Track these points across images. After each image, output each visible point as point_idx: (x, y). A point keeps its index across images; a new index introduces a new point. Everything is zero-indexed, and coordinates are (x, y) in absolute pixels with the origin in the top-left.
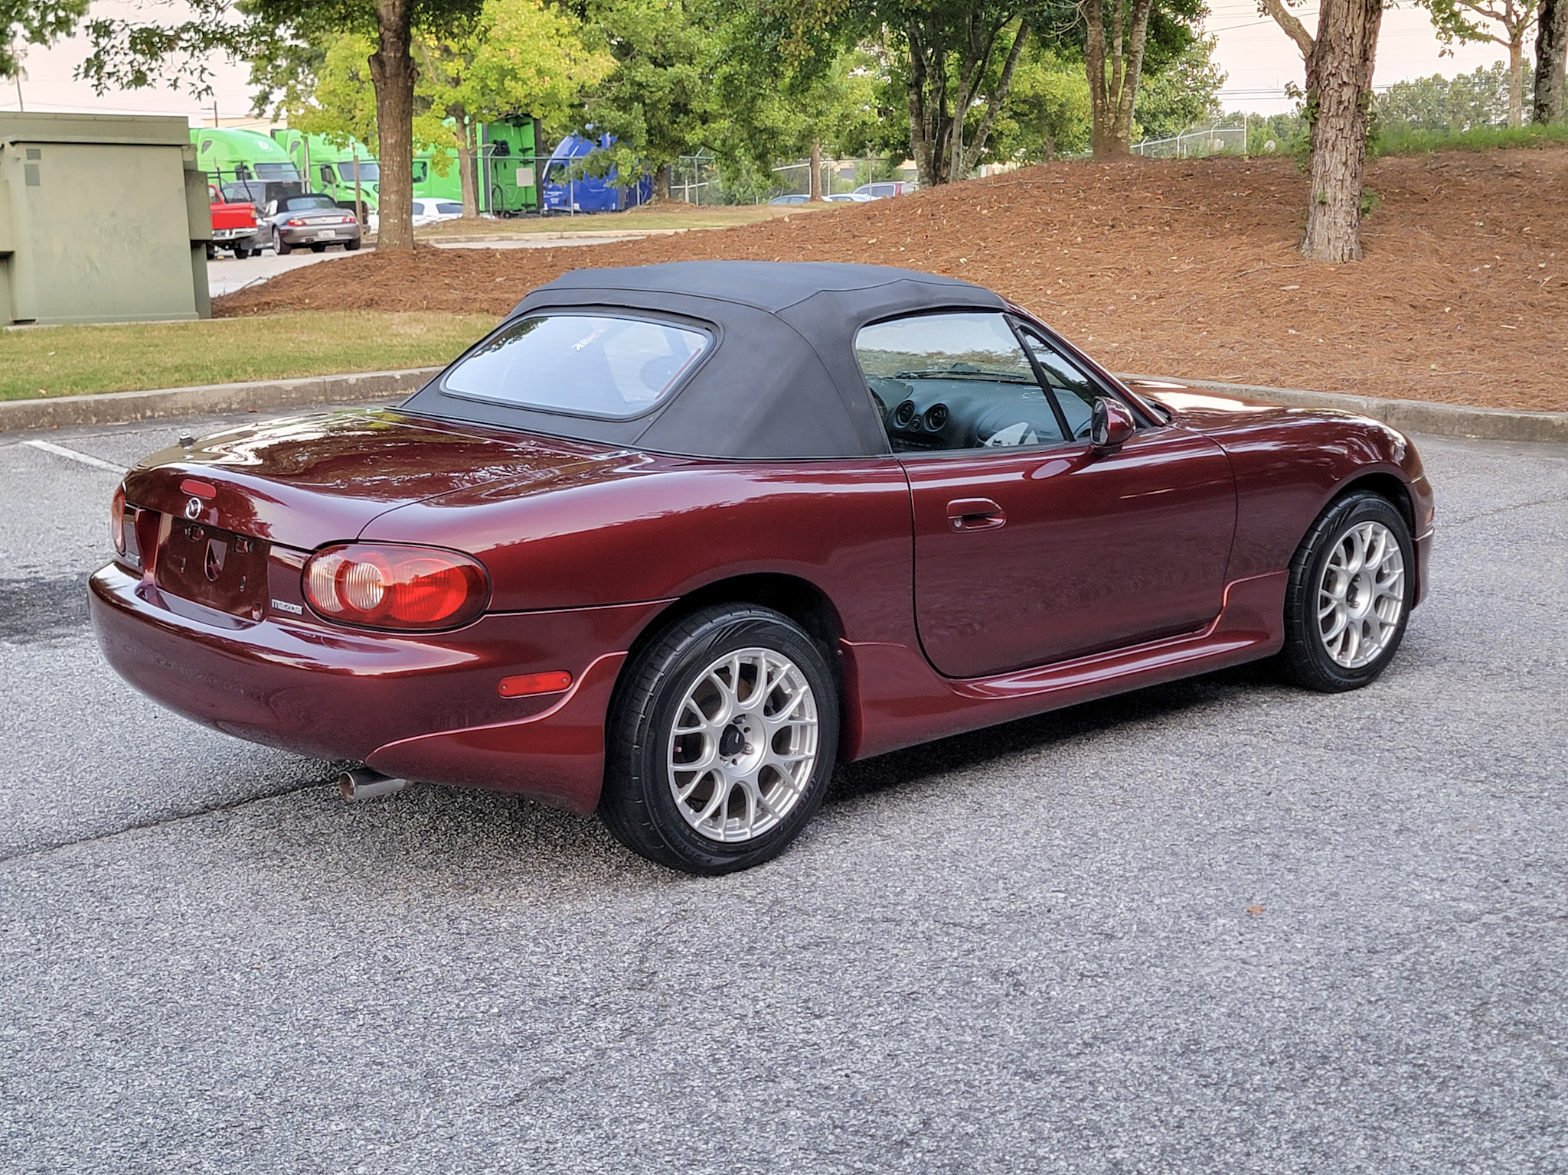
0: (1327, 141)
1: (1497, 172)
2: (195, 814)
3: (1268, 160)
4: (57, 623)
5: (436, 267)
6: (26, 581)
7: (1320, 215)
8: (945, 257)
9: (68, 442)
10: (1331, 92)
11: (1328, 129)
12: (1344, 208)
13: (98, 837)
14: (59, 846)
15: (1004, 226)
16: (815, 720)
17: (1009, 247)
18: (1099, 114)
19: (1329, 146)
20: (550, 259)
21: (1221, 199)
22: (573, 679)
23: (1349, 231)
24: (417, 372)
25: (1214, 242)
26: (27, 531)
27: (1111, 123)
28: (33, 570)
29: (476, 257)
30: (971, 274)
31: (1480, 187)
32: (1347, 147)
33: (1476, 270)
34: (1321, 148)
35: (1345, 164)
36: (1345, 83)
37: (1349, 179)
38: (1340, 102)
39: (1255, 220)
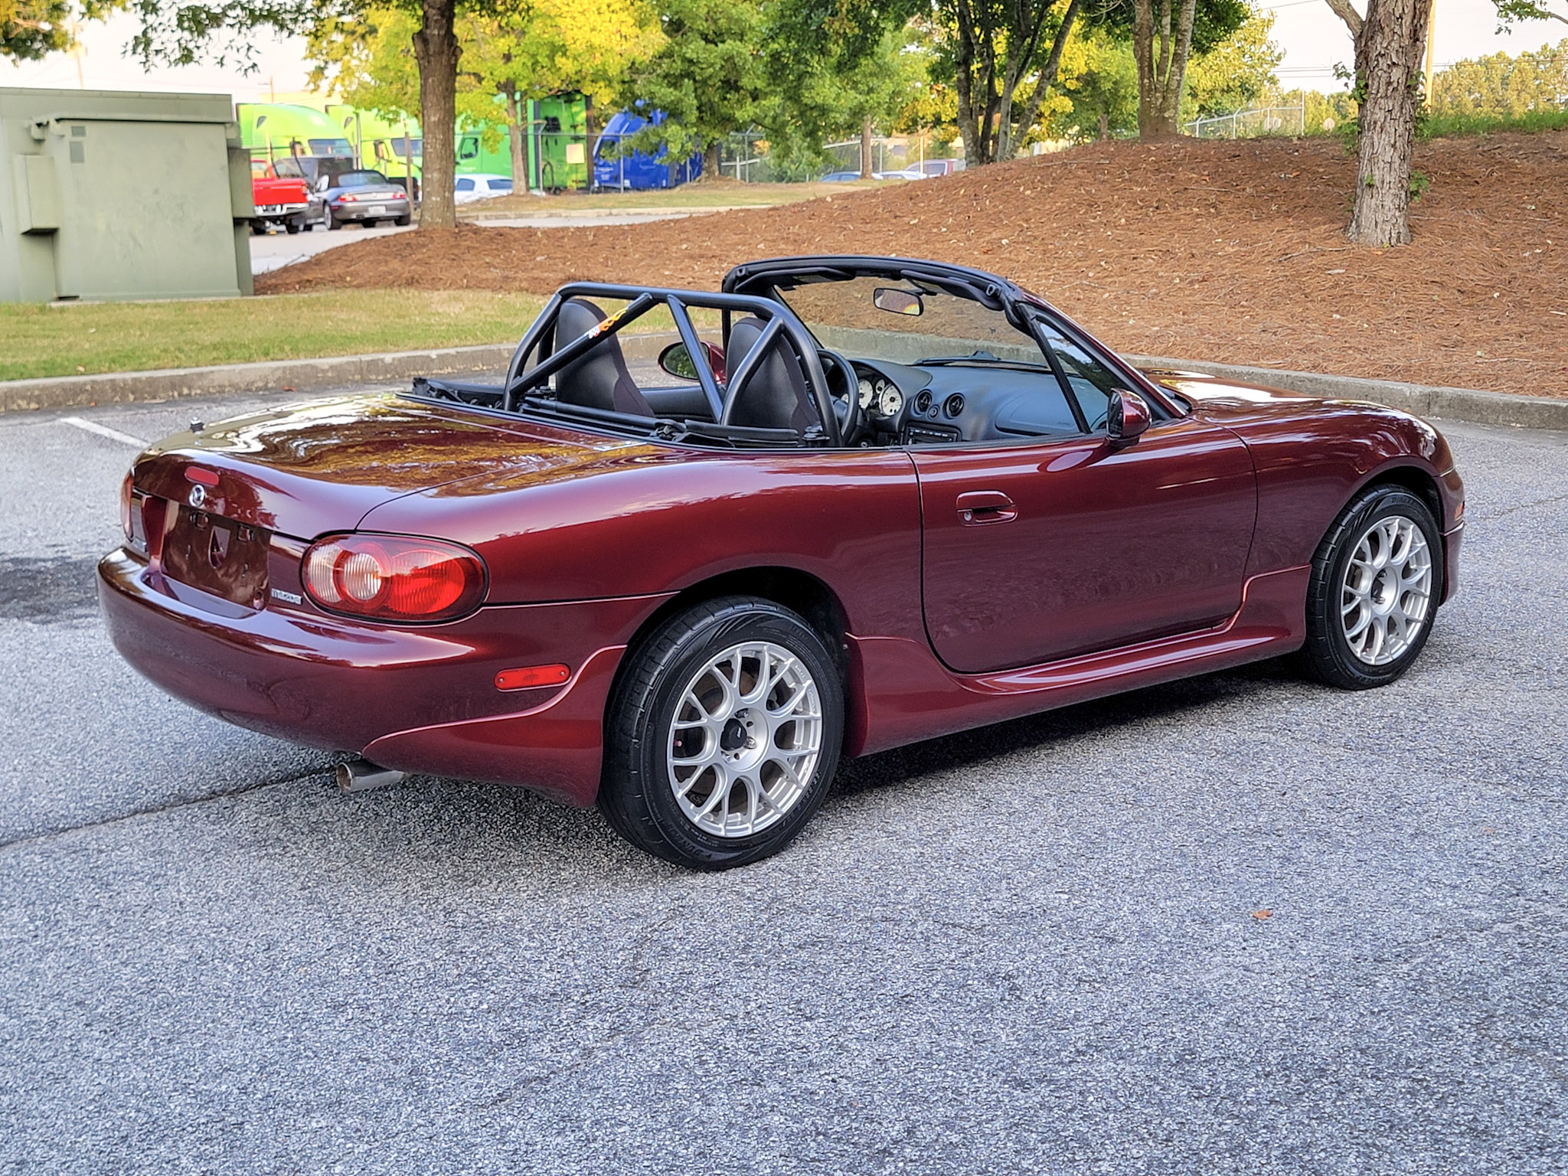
0: (1375, 123)
1: (1551, 154)
2: (202, 799)
3: (1317, 142)
4: (80, 603)
5: (477, 245)
6: (53, 560)
7: (1367, 198)
8: (987, 239)
9: (105, 419)
10: (1379, 73)
11: (1377, 110)
12: (1392, 191)
13: (104, 822)
14: (64, 830)
15: (1048, 207)
16: (819, 715)
17: (1052, 229)
18: (1146, 94)
19: (1378, 128)
21: (1268, 181)
22: (571, 673)
23: (1397, 214)
24: (452, 351)
25: (1260, 225)
26: (57, 509)
27: (1158, 103)
28: (61, 549)
29: (517, 235)
30: (1013, 257)
31: (1533, 169)
32: (1396, 129)
33: (1527, 254)
34: (1369, 130)
35: (1394, 146)
36: (1394, 63)
37: (1398, 161)
38: (1389, 83)
39: (1302, 202)
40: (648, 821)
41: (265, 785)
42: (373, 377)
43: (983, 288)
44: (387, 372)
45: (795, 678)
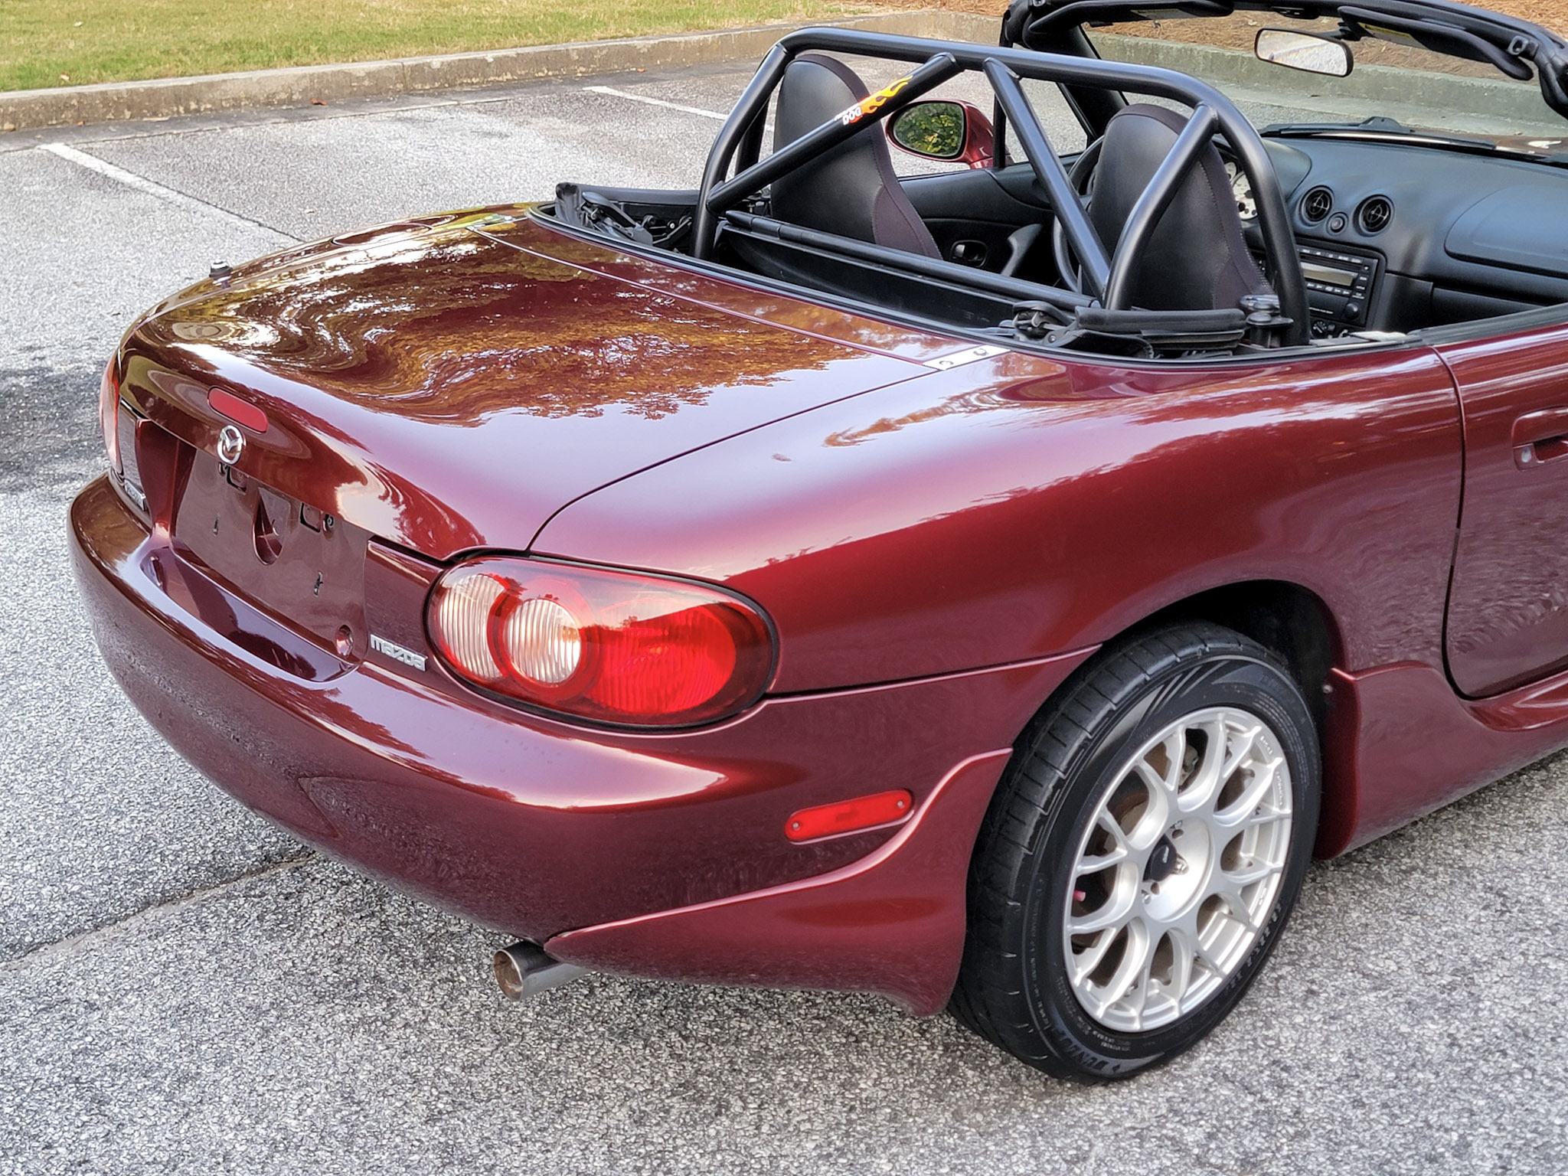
2: (251, 873)
4: (63, 453)
6: (29, 373)
9: (96, 146)
14: (33, 948)
16: (1288, 810)
22: (915, 802)
24: (512, 53)
26: (36, 287)
28: (38, 353)
40: (1028, 1029)
42: (418, 86)
43: (1501, 44)
44: (434, 80)
45: (1255, 754)
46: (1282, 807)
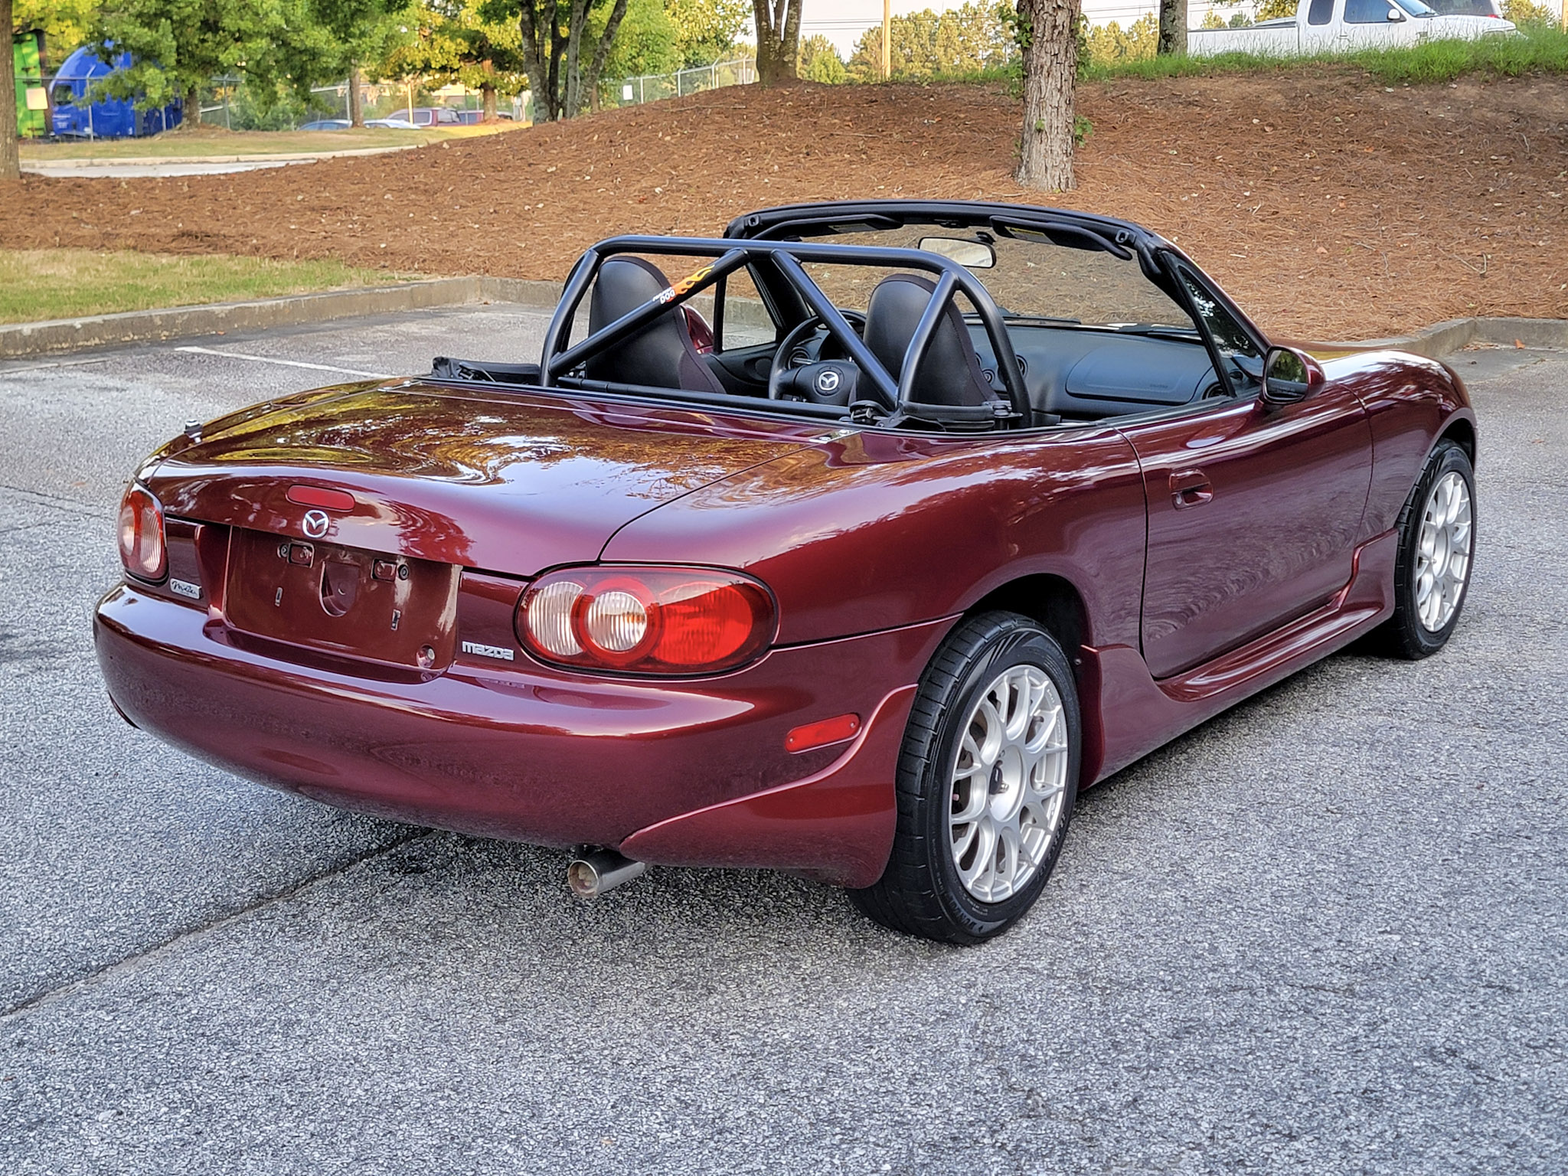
0: (1042, 67)
1: (1176, 100)
3: (948, 87)
7: (1036, 142)
8: (638, 186)
10: (1045, 16)
11: (1043, 54)
12: (1060, 136)
13: (145, 952)
15: (693, 153)
16: (1065, 745)
17: (703, 176)
18: (764, 37)
19: (1045, 72)
20: (186, 189)
21: (913, 126)
23: (1065, 159)
24: (99, 319)
25: (917, 171)
27: (777, 47)
29: (99, 187)
30: (670, 205)
31: (1164, 115)
32: (1062, 72)
33: (1186, 198)
34: (1035, 74)
35: (1060, 90)
36: (1059, 7)
37: (1064, 106)
38: (1055, 27)
39: (953, 148)
40: (930, 894)
41: (315, 878)
42: (11, 352)
44: (26, 345)
45: (1044, 706)
46: (1061, 743)
